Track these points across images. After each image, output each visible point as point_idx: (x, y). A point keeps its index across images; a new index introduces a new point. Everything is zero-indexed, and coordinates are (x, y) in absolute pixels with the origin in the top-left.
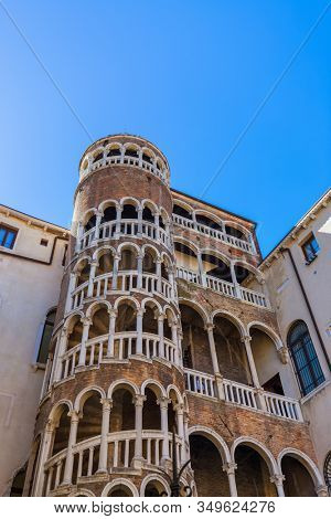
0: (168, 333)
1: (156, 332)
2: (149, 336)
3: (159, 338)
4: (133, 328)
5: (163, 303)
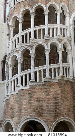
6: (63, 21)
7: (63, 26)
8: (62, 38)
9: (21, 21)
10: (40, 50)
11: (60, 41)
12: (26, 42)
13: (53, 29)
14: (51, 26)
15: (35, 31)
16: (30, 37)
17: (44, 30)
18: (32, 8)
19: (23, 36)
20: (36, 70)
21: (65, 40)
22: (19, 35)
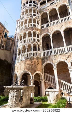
0: (38, 23)
1: (35, 23)
2: (34, 24)
3: (36, 24)
4: (31, 22)
5: (37, 18)
6: (38, 37)
7: (38, 39)
8: (38, 42)
9: (23, 36)
10: (29, 46)
11: (37, 43)
12: (24, 43)
13: (35, 39)
14: (34, 38)
15: (28, 39)
16: (26, 41)
17: (31, 39)
18: (27, 32)
19: (23, 41)
20: (28, 53)
21: (39, 43)
22: (22, 41)
